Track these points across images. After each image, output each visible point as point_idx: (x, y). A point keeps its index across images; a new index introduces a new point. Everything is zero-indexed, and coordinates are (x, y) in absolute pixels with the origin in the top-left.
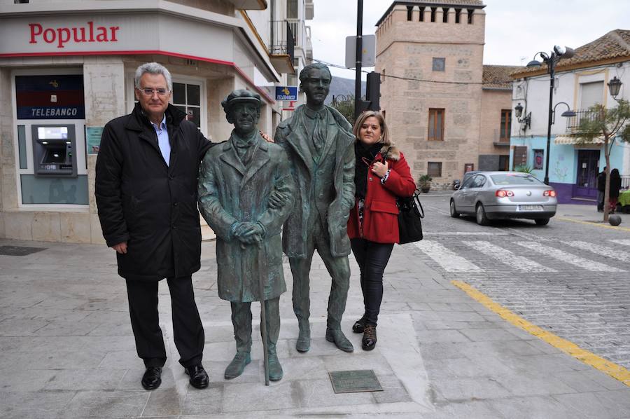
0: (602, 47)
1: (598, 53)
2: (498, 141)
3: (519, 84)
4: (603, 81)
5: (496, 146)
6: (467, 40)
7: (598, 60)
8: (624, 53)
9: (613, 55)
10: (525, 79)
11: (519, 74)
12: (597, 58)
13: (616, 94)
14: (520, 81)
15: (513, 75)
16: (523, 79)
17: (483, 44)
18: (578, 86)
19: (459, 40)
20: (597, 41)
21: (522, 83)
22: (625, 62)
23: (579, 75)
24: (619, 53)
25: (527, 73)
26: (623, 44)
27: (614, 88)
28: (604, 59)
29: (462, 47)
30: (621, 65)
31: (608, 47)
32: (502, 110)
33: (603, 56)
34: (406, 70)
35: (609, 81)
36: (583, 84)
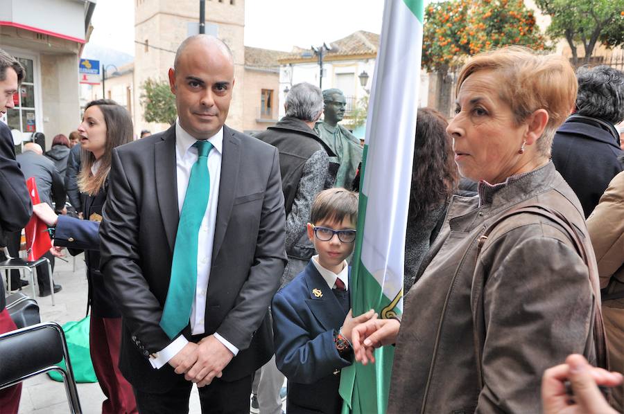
0: (352, 44)
1: (349, 49)
2: (259, 117)
3: (286, 68)
4: (353, 74)
5: (258, 122)
6: (230, 20)
7: (350, 55)
8: (370, 51)
9: (362, 52)
10: (290, 65)
11: (285, 60)
12: (350, 53)
13: (365, 85)
14: (285, 66)
15: (281, 61)
16: (288, 65)
17: (244, 26)
18: (334, 75)
19: (222, 19)
20: (347, 38)
21: (288, 68)
22: (370, 58)
23: (335, 66)
24: (366, 51)
25: (292, 59)
26: (368, 44)
27: (364, 79)
28: (355, 54)
29: (225, 27)
30: (367, 60)
31: (357, 44)
32: (262, 90)
33: (355, 52)
34: (172, 43)
35: (359, 74)
36: (339, 74)
